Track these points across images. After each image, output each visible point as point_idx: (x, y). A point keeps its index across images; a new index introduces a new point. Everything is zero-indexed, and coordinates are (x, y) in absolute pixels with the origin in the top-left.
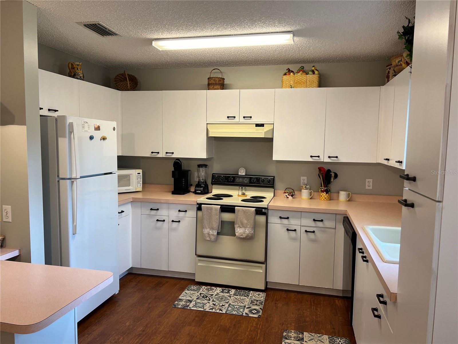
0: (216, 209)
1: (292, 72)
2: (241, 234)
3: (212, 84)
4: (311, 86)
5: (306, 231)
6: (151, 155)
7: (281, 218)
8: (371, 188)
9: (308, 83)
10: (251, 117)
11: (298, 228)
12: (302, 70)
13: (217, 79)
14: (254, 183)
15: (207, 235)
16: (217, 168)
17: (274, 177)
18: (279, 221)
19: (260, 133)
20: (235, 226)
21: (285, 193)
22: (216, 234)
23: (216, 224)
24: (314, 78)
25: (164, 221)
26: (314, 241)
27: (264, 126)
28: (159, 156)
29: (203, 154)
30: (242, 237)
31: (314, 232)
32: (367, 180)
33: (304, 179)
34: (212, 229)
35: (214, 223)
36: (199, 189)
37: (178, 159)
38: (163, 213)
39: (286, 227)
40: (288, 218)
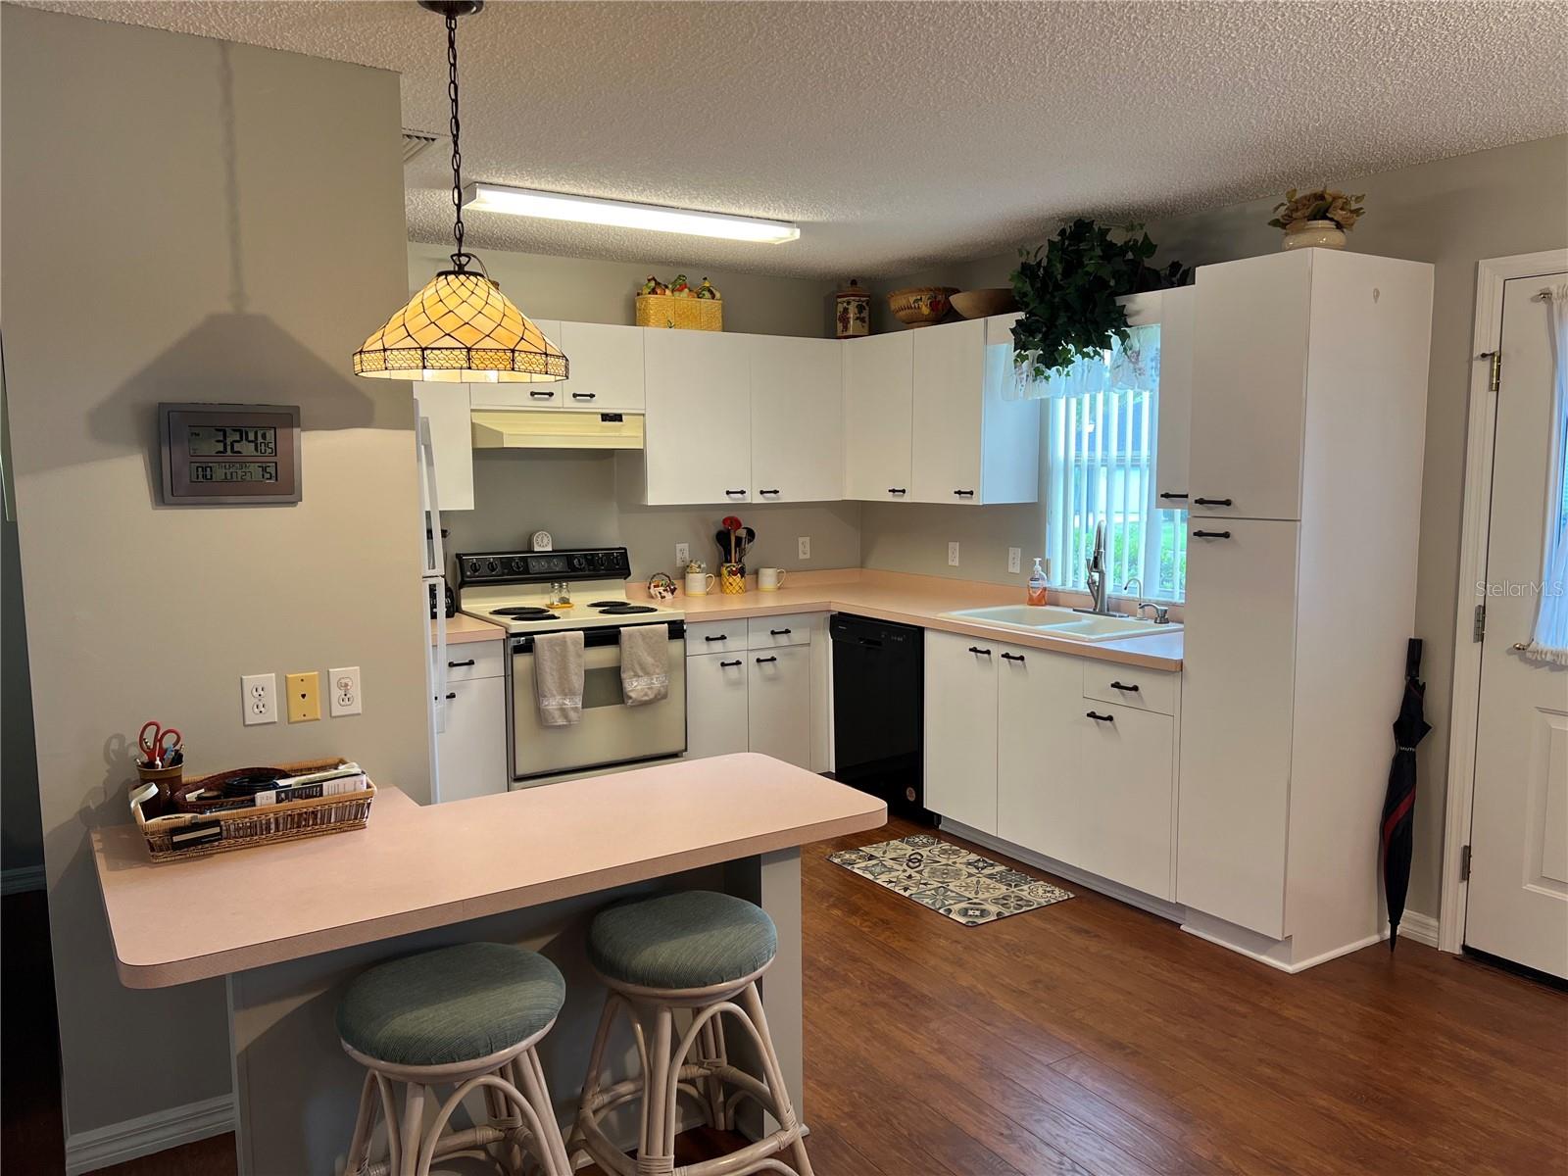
0: (575, 642)
1: (666, 286)
2: (642, 694)
4: (709, 328)
5: (758, 660)
7: (708, 639)
8: (808, 556)
10: (592, 396)
11: (743, 658)
12: (685, 285)
14: (581, 570)
17: (625, 549)
18: (704, 647)
19: (613, 437)
20: (623, 676)
22: (580, 704)
24: (714, 307)
26: (773, 679)
27: (621, 420)
30: (646, 698)
31: (773, 659)
32: (801, 540)
33: (683, 551)
34: (570, 693)
35: (573, 680)
39: (717, 659)
40: (723, 638)
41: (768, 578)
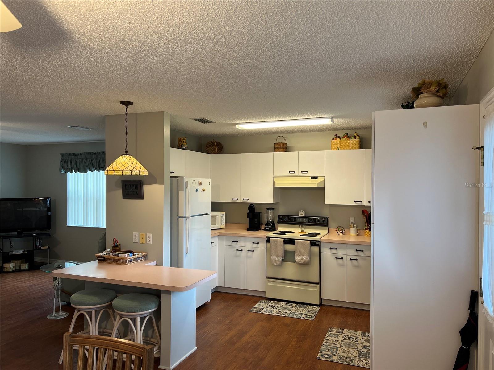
0: (280, 241)
1: (339, 137)
2: (299, 261)
3: (277, 148)
4: (353, 148)
5: (351, 259)
6: (232, 201)
7: (331, 248)
9: (351, 145)
10: (307, 172)
11: (344, 257)
12: (347, 136)
13: (281, 144)
14: (312, 222)
15: (274, 261)
16: (282, 211)
17: (328, 218)
18: (329, 251)
19: (314, 184)
20: (295, 254)
21: (337, 230)
22: (281, 260)
23: (281, 253)
24: (356, 142)
25: (242, 250)
26: (357, 267)
27: (317, 178)
28: (238, 201)
29: (271, 200)
31: (356, 260)
33: (352, 219)
34: (278, 256)
35: (279, 252)
36: (268, 227)
37: (252, 204)
38: (241, 244)
39: (335, 256)
40: (336, 249)
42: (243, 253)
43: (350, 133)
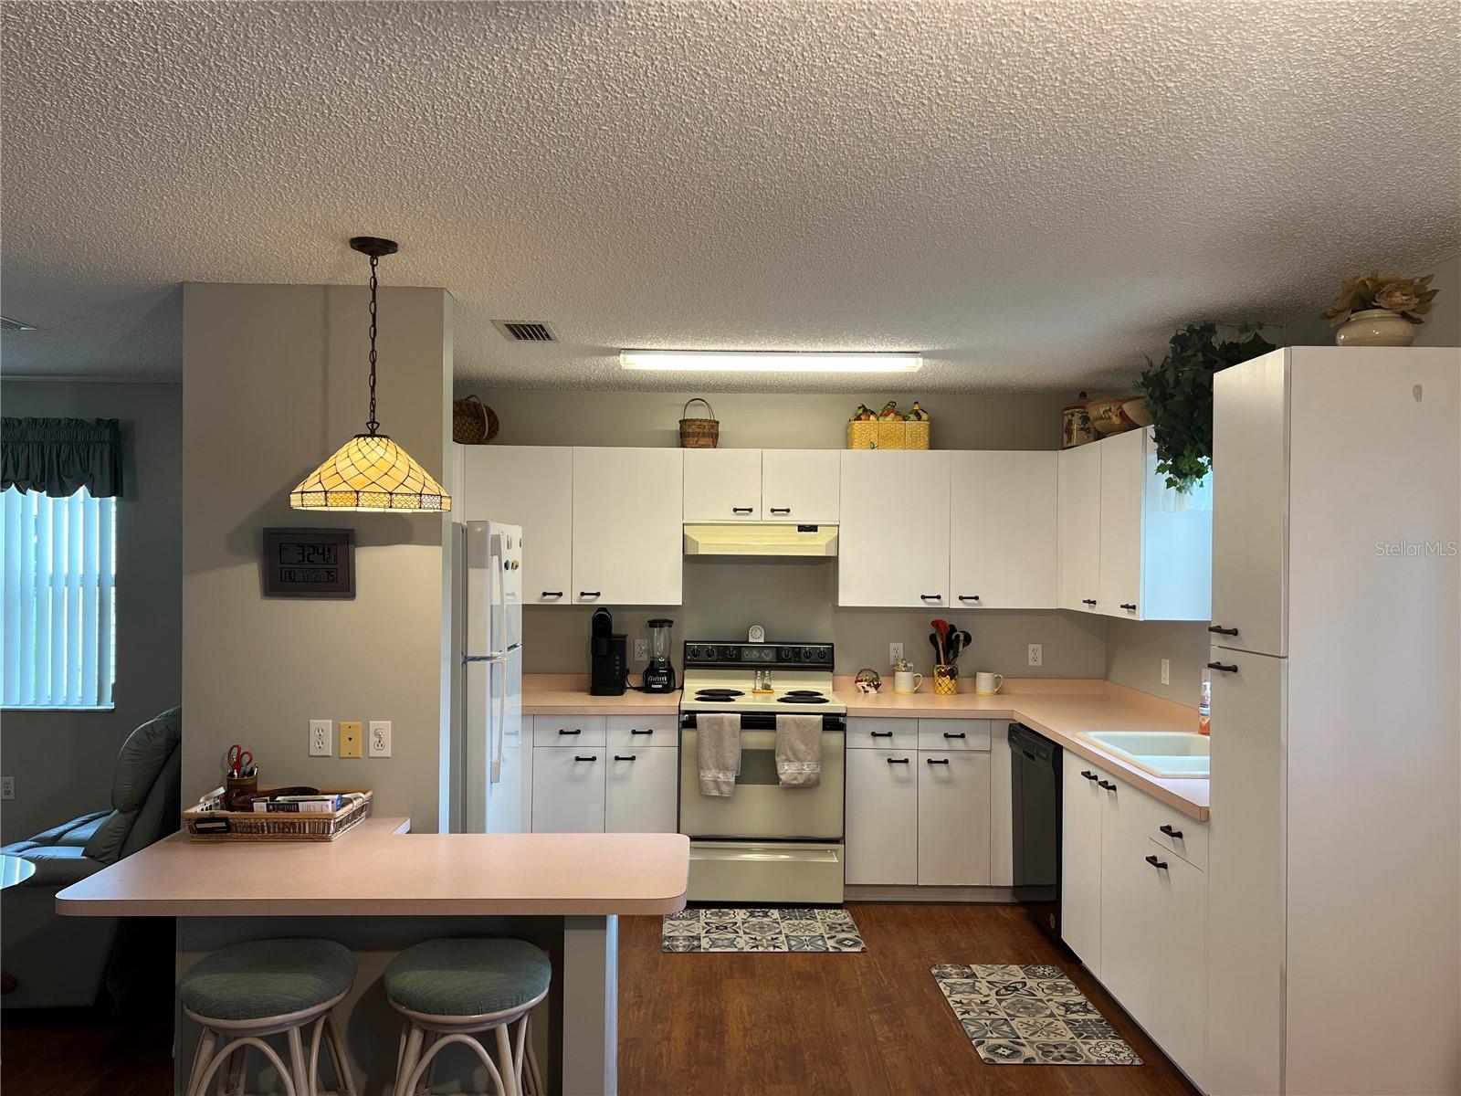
0: (731, 723)
1: (873, 413)
2: (792, 777)
3: (694, 435)
4: (914, 446)
5: (930, 762)
6: (541, 600)
7: (874, 735)
8: (1039, 663)
9: (909, 438)
10: (788, 511)
11: (911, 756)
12: (891, 409)
13: (705, 424)
14: (787, 661)
16: (691, 629)
17: (832, 645)
18: (869, 742)
19: (814, 546)
20: (777, 759)
21: (861, 681)
22: (733, 780)
23: (733, 758)
24: (919, 428)
25: (594, 759)
26: (947, 782)
27: (816, 531)
28: (561, 601)
29: (671, 595)
30: (795, 782)
31: (946, 762)
32: (1031, 647)
33: (897, 649)
34: (724, 768)
35: (728, 755)
36: (657, 678)
37: (603, 608)
38: (591, 741)
39: (886, 755)
40: (890, 735)
41: (985, 681)
42: (597, 768)
43: (901, 403)
